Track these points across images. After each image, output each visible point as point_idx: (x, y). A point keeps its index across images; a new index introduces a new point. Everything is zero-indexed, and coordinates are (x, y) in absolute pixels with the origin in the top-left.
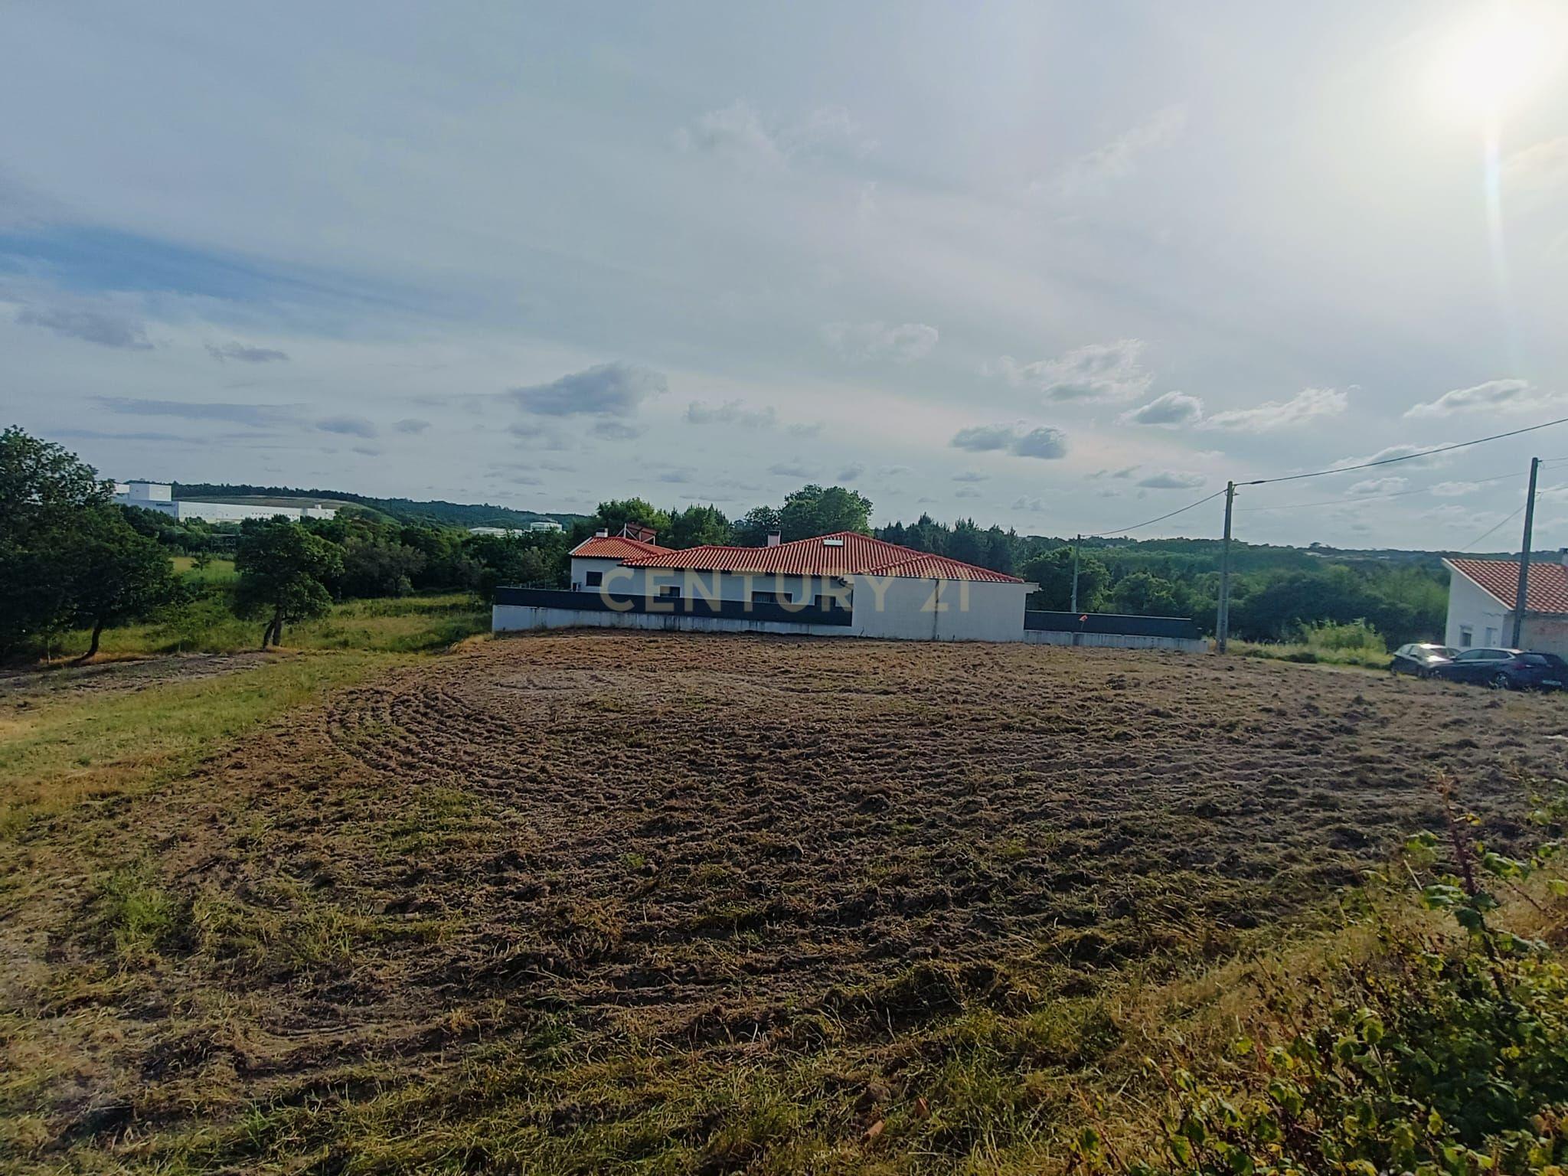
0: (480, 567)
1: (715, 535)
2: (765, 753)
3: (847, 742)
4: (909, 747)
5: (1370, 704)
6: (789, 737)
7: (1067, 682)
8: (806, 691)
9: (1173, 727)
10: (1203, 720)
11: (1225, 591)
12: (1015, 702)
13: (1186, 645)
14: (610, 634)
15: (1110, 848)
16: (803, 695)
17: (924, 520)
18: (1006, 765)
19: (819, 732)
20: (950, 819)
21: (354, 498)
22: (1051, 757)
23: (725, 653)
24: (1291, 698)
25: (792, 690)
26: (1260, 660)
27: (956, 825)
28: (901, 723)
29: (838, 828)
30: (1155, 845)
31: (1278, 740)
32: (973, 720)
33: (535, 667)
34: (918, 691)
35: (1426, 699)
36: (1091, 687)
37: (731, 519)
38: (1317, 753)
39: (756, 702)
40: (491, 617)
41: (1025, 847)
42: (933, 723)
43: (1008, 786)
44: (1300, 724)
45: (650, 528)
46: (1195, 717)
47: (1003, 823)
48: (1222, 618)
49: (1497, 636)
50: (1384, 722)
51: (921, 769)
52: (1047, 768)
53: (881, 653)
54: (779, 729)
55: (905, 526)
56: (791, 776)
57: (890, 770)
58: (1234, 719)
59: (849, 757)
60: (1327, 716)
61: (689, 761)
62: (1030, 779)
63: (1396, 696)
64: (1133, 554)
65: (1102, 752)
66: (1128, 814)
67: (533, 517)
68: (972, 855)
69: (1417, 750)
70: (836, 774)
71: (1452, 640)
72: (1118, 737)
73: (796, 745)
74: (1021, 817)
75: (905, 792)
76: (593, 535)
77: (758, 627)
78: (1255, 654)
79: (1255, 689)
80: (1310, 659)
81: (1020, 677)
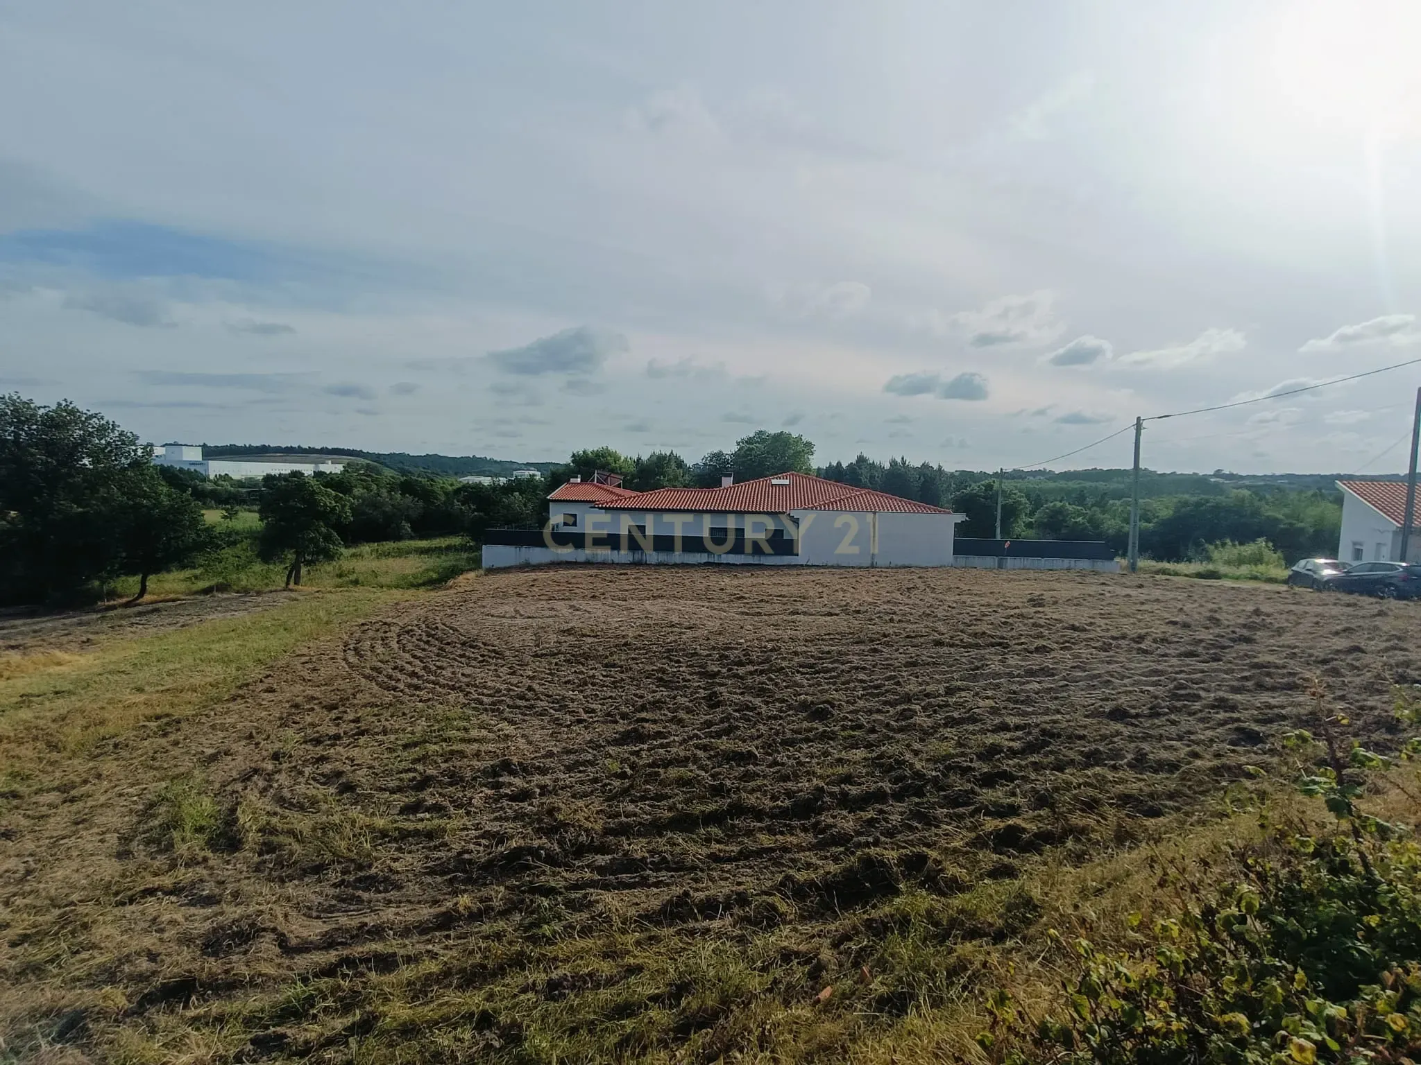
0: (471, 512)
1: (676, 478)
2: (724, 670)
3: (796, 659)
4: (851, 662)
5: (1268, 615)
6: (744, 655)
7: (992, 601)
8: (759, 614)
9: (1086, 640)
10: (1114, 633)
11: (1135, 516)
12: (945, 620)
13: (1100, 565)
14: (585, 568)
15: (1031, 748)
16: (756, 618)
17: (861, 460)
18: (937, 677)
19: (771, 650)
20: (888, 725)
21: (359, 454)
22: (977, 668)
23: (687, 582)
24: (1195, 611)
25: (747, 614)
26: (1168, 577)
27: (893, 730)
28: (844, 642)
29: (789, 735)
30: (1072, 745)
31: (1183, 649)
32: (908, 637)
33: (521, 599)
34: (858, 612)
35: (1320, 609)
36: (1014, 605)
37: (689, 463)
38: (1219, 660)
39: (715, 625)
40: (481, 555)
41: (955, 749)
42: (872, 641)
43: (940, 695)
44: (1203, 635)
45: (617, 473)
46: (1108, 630)
47: (935, 728)
48: (1133, 541)
49: (1386, 551)
50: (1280, 632)
51: (861, 681)
52: (974, 678)
53: (826, 579)
54: (736, 649)
55: (844, 465)
56: (747, 690)
57: (834, 683)
58: (1143, 632)
59: (798, 672)
60: (1228, 626)
61: (657, 678)
62: (960, 689)
63: (1293, 608)
64: (1051, 485)
65: (1023, 664)
66: (1047, 718)
67: (512, 466)
68: (908, 756)
69: (1311, 655)
70: (786, 687)
71: (1345, 554)
72: (1037, 650)
73: (751, 662)
74: (951, 722)
75: (848, 702)
76: (568, 481)
77: (715, 558)
78: (1164, 572)
79: (1162, 604)
80: (1213, 575)
81: (951, 598)
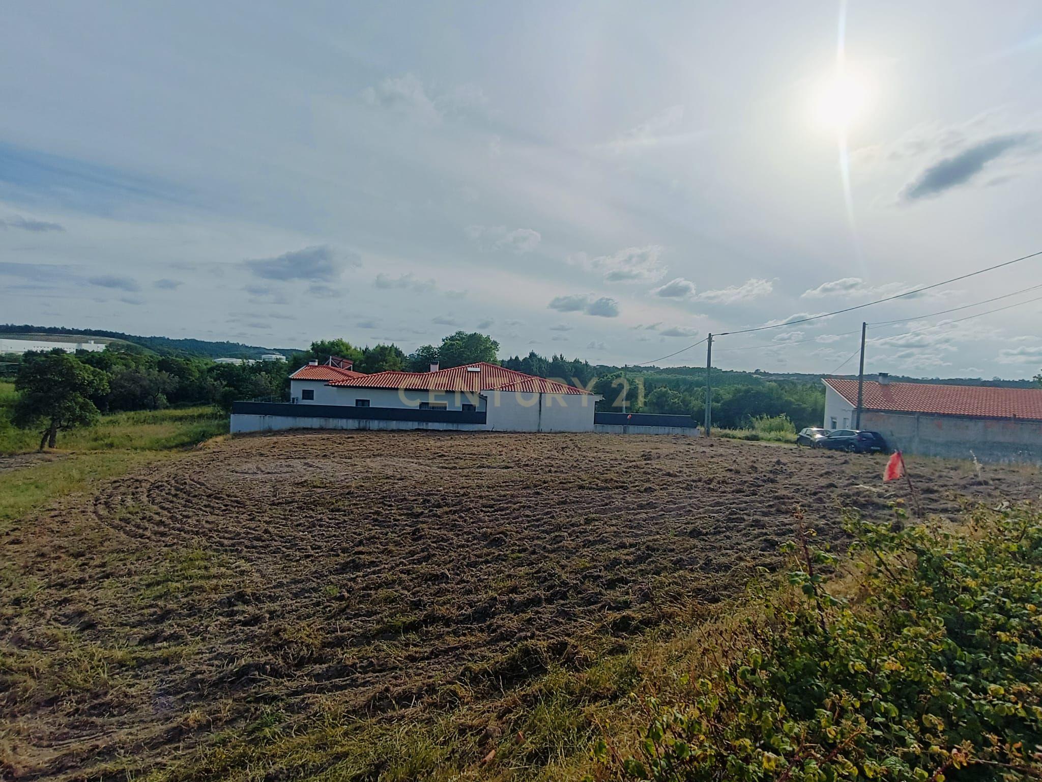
0: (222, 387)
1: (395, 364)
2: (426, 511)
3: (481, 501)
4: (520, 503)
5: (784, 465)
6: (442, 500)
7: (618, 457)
8: (455, 468)
9: (677, 483)
10: (694, 478)
11: (709, 398)
12: (586, 471)
13: (688, 431)
14: (319, 433)
15: (640, 559)
16: (453, 471)
17: (532, 355)
18: (580, 511)
19: (463, 495)
20: (545, 547)
21: (122, 336)
22: (607, 504)
23: (401, 444)
24: (743, 462)
25: (446, 468)
26: (728, 439)
27: (549, 552)
28: (516, 487)
29: (473, 559)
30: (666, 556)
31: (735, 488)
32: (561, 483)
33: (262, 458)
34: (527, 465)
35: (813, 460)
36: (632, 459)
37: (406, 353)
38: (756, 495)
39: (420, 476)
40: (229, 422)
41: (589, 563)
42: (536, 486)
43: (581, 525)
44: (747, 478)
45: (348, 359)
46: (690, 475)
47: (577, 549)
48: (708, 416)
49: (849, 423)
50: (791, 475)
51: (528, 516)
52: (604, 512)
53: (504, 441)
54: (436, 495)
55: (521, 359)
56: (443, 526)
57: (508, 519)
58: (711, 476)
59: (482, 511)
60: (762, 472)
61: (373, 519)
62: (594, 520)
63: (798, 459)
64: (658, 377)
65: (636, 500)
66: (651, 538)
67: (260, 351)
68: (558, 570)
69: (807, 490)
70: (473, 523)
71: (827, 425)
72: (646, 490)
73: (447, 505)
74: (587, 544)
75: (517, 532)
76: (307, 364)
77: (424, 426)
78: (726, 436)
79: (724, 458)
80: (755, 438)
81: (591, 454)
